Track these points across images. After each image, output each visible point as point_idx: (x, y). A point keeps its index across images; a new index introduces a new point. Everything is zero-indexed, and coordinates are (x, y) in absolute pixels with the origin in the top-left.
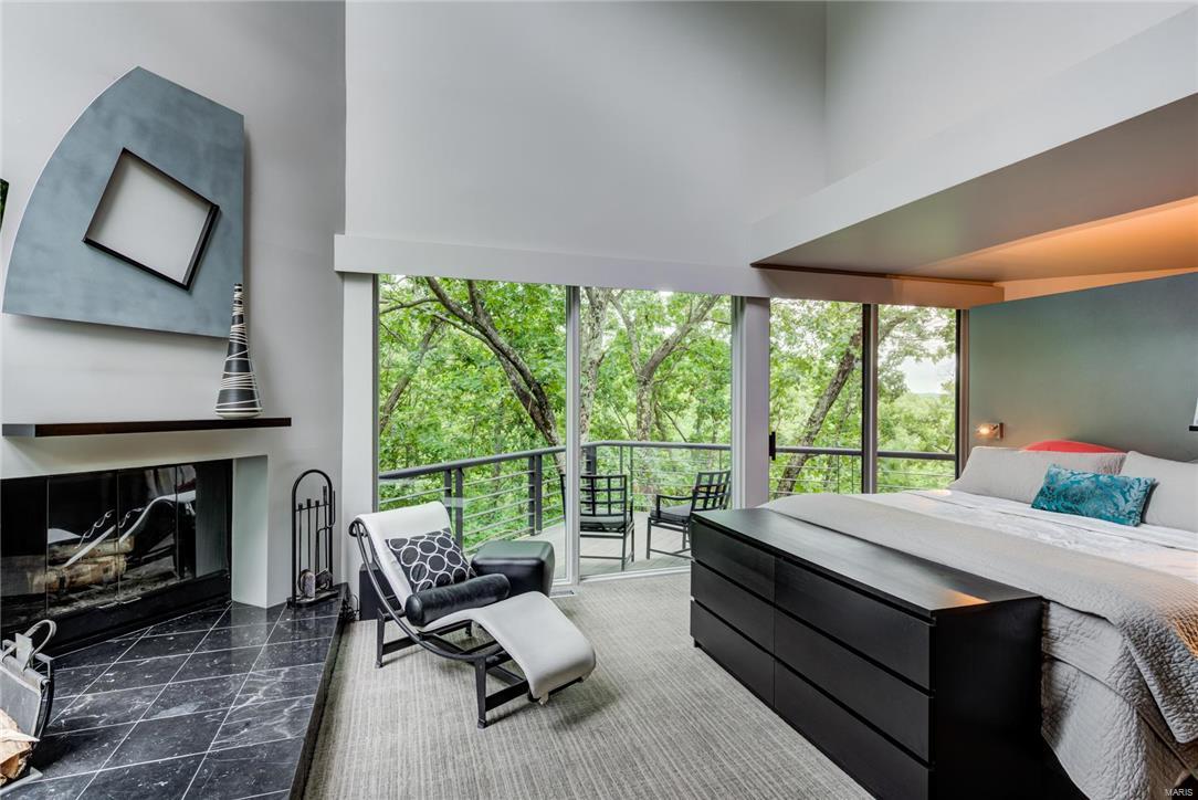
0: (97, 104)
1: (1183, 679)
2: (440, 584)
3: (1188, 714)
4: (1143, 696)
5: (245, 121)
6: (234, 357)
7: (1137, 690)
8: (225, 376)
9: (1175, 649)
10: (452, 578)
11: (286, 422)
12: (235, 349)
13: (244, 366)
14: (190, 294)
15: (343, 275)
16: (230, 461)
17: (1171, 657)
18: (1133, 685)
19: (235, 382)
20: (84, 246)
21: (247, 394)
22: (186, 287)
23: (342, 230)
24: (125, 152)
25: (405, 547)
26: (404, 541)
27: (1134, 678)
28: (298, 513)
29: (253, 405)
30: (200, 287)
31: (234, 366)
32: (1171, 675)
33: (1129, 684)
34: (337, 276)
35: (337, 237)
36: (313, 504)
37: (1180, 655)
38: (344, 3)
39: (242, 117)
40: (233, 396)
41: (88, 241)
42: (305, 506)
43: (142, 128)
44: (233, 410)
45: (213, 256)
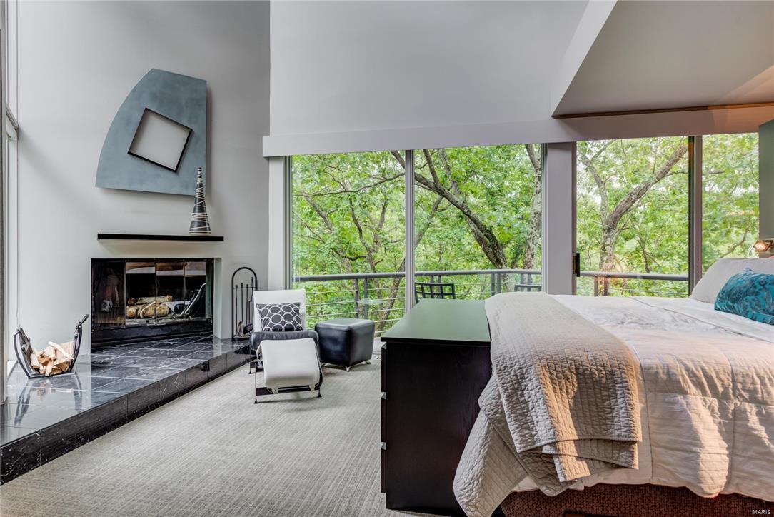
0: (134, 90)
1: (530, 404)
2: (274, 330)
3: (527, 431)
4: (496, 412)
5: (208, 83)
6: (197, 205)
7: (492, 407)
8: (194, 215)
9: (530, 380)
10: (283, 328)
11: (221, 239)
12: (198, 200)
13: (202, 210)
14: (178, 174)
15: (268, 158)
16: (213, 259)
17: (526, 385)
18: (491, 404)
19: (196, 217)
20: (128, 155)
21: (203, 224)
22: (175, 171)
23: (268, 134)
24: (146, 109)
25: (263, 309)
26: (264, 305)
27: (494, 399)
28: (235, 290)
29: (205, 229)
30: (182, 171)
31: (197, 210)
32: (521, 400)
33: (489, 402)
34: (265, 160)
35: (265, 138)
36: (245, 286)
37: (532, 385)
38: (269, 2)
39: (205, 82)
40: (196, 225)
41: (129, 153)
42: (239, 286)
43: (154, 97)
44: (195, 232)
45: (189, 154)
